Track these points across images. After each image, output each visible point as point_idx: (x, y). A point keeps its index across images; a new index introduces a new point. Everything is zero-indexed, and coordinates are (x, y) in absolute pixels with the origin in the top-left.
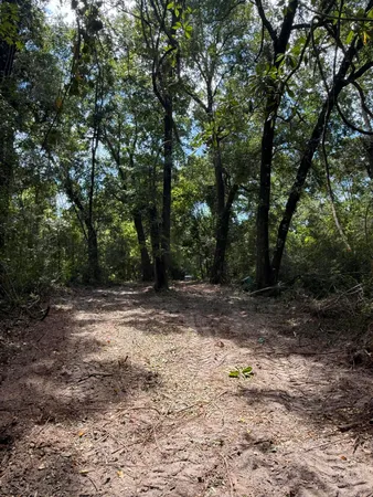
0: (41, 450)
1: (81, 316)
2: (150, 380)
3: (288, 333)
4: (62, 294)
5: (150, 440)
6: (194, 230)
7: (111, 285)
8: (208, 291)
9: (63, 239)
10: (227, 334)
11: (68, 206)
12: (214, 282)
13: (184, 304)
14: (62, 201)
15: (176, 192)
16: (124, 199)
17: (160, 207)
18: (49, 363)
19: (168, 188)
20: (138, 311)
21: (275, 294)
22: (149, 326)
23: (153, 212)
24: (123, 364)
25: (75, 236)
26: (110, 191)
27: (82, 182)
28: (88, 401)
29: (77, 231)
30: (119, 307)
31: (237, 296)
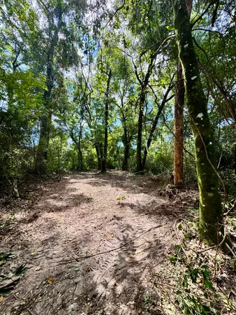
0: (46, 220)
1: (72, 181)
2: (89, 200)
3: (142, 186)
4: (68, 173)
5: (84, 217)
6: (118, 152)
7: (87, 171)
8: (120, 173)
9: (69, 154)
10: (122, 186)
11: (72, 143)
12: (123, 170)
13: (110, 177)
14: (70, 141)
15: (109, 138)
16: (91, 140)
17: (103, 143)
18: (56, 195)
19: (106, 137)
20: (93, 179)
21: (142, 174)
22: (95, 184)
23: (101, 145)
24: (82, 195)
25: (75, 154)
26: (87, 138)
27: (77, 134)
28: (67, 206)
29: (76, 152)
30: (87, 178)
31: (130, 174)
